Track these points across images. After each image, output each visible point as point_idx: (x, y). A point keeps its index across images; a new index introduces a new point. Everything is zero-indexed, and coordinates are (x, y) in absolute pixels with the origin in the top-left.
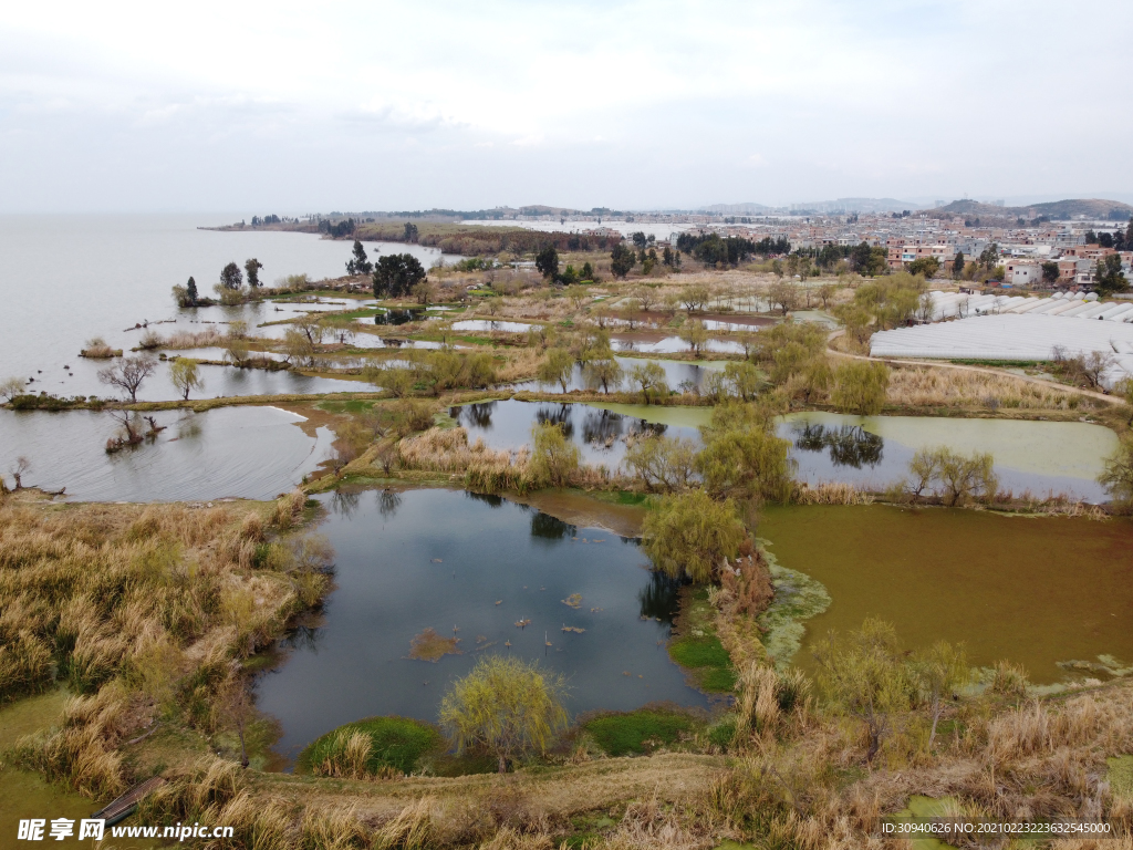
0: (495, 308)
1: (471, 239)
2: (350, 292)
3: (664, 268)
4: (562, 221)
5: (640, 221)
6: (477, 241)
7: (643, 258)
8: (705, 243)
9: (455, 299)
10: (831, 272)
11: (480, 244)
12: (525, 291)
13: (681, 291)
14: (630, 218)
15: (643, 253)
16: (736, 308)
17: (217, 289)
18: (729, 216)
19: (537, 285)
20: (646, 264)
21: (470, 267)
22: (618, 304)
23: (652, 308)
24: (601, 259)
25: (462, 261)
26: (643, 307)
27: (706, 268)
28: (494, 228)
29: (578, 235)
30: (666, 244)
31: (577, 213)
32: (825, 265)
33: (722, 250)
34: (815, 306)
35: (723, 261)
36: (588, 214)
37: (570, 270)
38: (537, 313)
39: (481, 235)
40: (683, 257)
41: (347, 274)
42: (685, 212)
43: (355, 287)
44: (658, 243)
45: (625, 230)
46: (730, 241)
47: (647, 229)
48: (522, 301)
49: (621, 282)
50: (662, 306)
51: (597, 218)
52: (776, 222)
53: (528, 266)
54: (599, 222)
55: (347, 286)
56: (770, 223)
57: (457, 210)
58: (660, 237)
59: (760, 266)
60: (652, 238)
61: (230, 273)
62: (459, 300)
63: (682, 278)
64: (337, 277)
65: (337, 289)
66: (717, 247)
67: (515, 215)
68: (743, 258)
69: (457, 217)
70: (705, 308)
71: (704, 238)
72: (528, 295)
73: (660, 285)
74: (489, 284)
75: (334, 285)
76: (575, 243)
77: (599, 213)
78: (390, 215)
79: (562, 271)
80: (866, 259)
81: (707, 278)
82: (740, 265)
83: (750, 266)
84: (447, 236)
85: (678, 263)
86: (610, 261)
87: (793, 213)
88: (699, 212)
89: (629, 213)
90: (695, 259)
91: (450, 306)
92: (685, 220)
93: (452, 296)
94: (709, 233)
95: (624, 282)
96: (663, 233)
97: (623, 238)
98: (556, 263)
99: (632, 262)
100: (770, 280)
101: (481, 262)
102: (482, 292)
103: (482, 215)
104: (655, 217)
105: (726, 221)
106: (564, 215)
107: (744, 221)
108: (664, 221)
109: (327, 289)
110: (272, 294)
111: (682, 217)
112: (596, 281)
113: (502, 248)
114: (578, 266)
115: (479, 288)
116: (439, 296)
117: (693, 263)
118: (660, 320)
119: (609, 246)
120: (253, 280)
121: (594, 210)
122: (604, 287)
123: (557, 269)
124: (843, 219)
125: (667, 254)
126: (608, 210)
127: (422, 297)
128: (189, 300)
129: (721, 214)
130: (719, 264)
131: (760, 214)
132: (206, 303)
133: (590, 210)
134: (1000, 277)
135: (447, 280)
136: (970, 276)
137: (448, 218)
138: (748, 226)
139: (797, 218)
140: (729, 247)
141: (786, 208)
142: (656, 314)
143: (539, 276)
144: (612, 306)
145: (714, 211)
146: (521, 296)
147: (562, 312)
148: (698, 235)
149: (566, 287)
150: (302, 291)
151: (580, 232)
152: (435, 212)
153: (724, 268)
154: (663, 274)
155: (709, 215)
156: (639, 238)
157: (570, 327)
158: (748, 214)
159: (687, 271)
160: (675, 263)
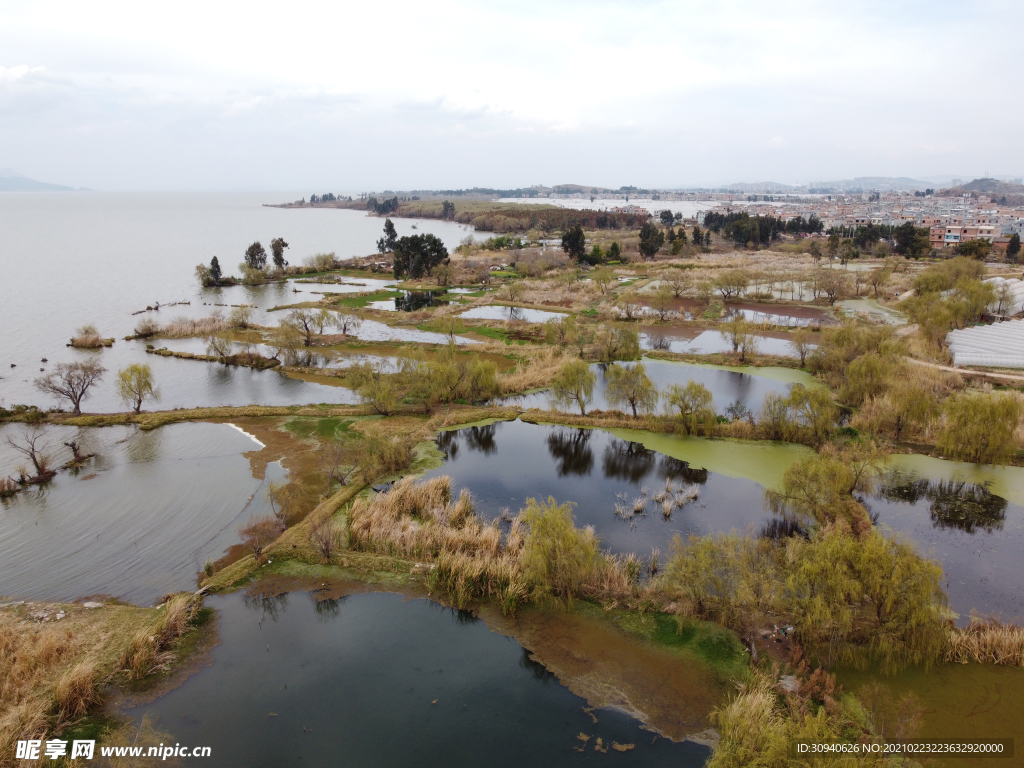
0: (515, 292)
1: (503, 217)
2: (374, 271)
3: (693, 249)
4: (592, 199)
5: (666, 199)
6: (508, 219)
7: (672, 236)
8: (733, 221)
9: (477, 281)
10: (870, 254)
11: (511, 221)
12: (549, 273)
13: (715, 275)
14: (656, 196)
15: (672, 232)
16: (776, 295)
17: (242, 268)
18: (750, 194)
19: (562, 266)
20: (675, 244)
21: (498, 245)
22: (646, 288)
23: (683, 294)
24: (630, 237)
25: (491, 239)
26: (674, 293)
27: (736, 247)
28: (526, 205)
29: (606, 213)
30: (693, 222)
31: (606, 191)
32: (863, 246)
33: (754, 229)
34: (864, 294)
35: (754, 240)
36: (617, 192)
37: (596, 250)
38: (559, 299)
39: (513, 212)
40: (713, 236)
41: (377, 251)
42: (708, 190)
43: (380, 267)
44: (685, 221)
45: (652, 207)
46: (758, 218)
47: (674, 207)
48: (545, 284)
49: (649, 263)
50: (695, 292)
51: (625, 195)
52: (798, 200)
53: (556, 243)
54: (627, 200)
55: (373, 265)
56: (792, 201)
57: (496, 189)
58: (687, 215)
59: (794, 246)
60: (679, 216)
61: (255, 252)
62: (480, 281)
63: (712, 259)
64: (366, 255)
65: (363, 268)
66: (747, 226)
67: (548, 193)
68: (775, 237)
69: (495, 195)
70: (742, 295)
71: (732, 217)
72: (552, 276)
73: (691, 267)
74: (513, 265)
75: (360, 264)
76: (603, 220)
77: (627, 191)
78: (435, 194)
79: (589, 249)
80: (910, 241)
81: (739, 258)
82: (772, 246)
83: (782, 246)
84: (481, 214)
85: (708, 242)
86: (637, 240)
87: (812, 191)
88: (721, 191)
89: (655, 192)
90: (725, 238)
91: (470, 288)
92: (709, 198)
93: (474, 277)
94: (735, 212)
95: (652, 263)
96: (689, 210)
97: (650, 216)
98: (583, 243)
99: (660, 241)
100: (807, 263)
101: (509, 240)
102: (504, 273)
103: (518, 193)
104: (680, 195)
105: (749, 199)
106: (594, 193)
107: (766, 199)
108: (689, 199)
109: (353, 268)
110: (298, 273)
111: (705, 195)
112: (624, 261)
113: (531, 226)
114: (605, 245)
115: (502, 269)
116: (460, 277)
117: (723, 242)
118: (694, 310)
119: (636, 224)
120: (279, 259)
121: (623, 188)
122: (631, 268)
123: (583, 250)
124: (865, 197)
125: (697, 233)
126: (635, 188)
127: (442, 278)
128: (213, 280)
129: (742, 193)
130: (750, 244)
131: (780, 192)
132: (230, 283)
133: (618, 188)
135: (472, 259)
137: (486, 196)
138: (774, 204)
139: (818, 196)
140: (760, 226)
141: (804, 187)
142: (689, 302)
143: (566, 257)
144: (640, 291)
145: (735, 189)
146: (544, 279)
147: (586, 298)
148: (726, 214)
149: (592, 268)
150: (328, 270)
151: (609, 210)
152: (476, 190)
153: (755, 248)
154: (690, 255)
155: (732, 193)
156: (667, 216)
157: (595, 317)
158: (768, 192)
159: (716, 251)
160: (704, 242)
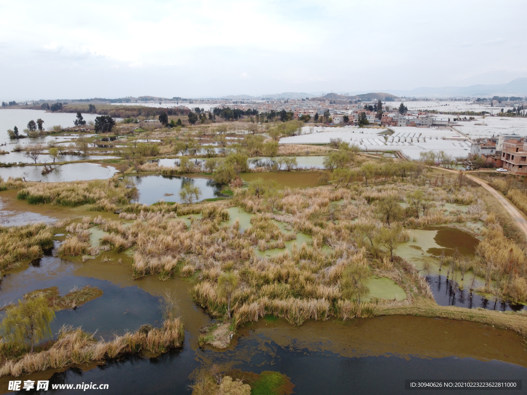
2: (82, 132)
3: (209, 121)
4: (160, 103)
6: (127, 112)
7: (201, 117)
8: (225, 111)
10: (272, 121)
11: (129, 113)
12: (156, 130)
14: (191, 101)
15: (200, 115)
16: (237, 133)
17: (26, 131)
19: (161, 127)
20: (202, 119)
22: (194, 133)
23: (206, 134)
24: (185, 118)
25: (124, 120)
26: (203, 134)
27: (225, 121)
29: (171, 109)
30: (209, 112)
31: (166, 99)
32: (270, 119)
33: (232, 113)
36: (171, 100)
37: (172, 122)
38: (164, 136)
39: (127, 109)
40: (216, 117)
43: (84, 130)
44: (206, 112)
46: (234, 110)
48: (157, 133)
49: (193, 126)
50: (210, 133)
51: (176, 102)
52: (255, 103)
53: (155, 121)
55: (80, 129)
56: (252, 103)
59: (246, 120)
60: (203, 110)
61: (31, 124)
62: (131, 133)
63: (217, 124)
64: (73, 127)
65: (75, 131)
66: (229, 112)
67: (136, 100)
68: (240, 117)
71: (224, 109)
73: (209, 127)
74: (141, 127)
75: (73, 129)
76: (171, 112)
77: (176, 99)
79: (169, 122)
80: (285, 116)
81: (227, 124)
82: (239, 119)
83: (243, 120)
85: (215, 119)
86: (188, 118)
87: (263, 99)
88: (222, 99)
90: (221, 117)
91: (128, 135)
93: (128, 132)
94: (226, 107)
97: (191, 110)
98: (167, 119)
99: (197, 119)
100: (249, 124)
101: (132, 120)
102: (139, 130)
104: (202, 101)
105: (234, 103)
106: (160, 100)
107: (241, 103)
108: (207, 103)
109: (71, 131)
110: (48, 134)
111: (214, 101)
112: (183, 126)
113: (140, 114)
114: (176, 121)
115: (137, 129)
116: (122, 132)
117: (220, 119)
118: (210, 137)
119: (185, 113)
120: (40, 127)
121: (174, 98)
122: (187, 128)
123: (167, 121)
124: (282, 101)
125: (210, 115)
126: (180, 98)
127: (116, 132)
128: (15, 136)
129: (232, 100)
130: (231, 119)
132: (22, 137)
133: (172, 98)
134: (331, 121)
136: (321, 121)
138: (243, 105)
139: (264, 101)
140: (234, 112)
142: (208, 136)
143: (160, 124)
144: (192, 134)
145: (229, 99)
147: (174, 136)
148: (222, 108)
149: (172, 128)
153: (232, 121)
154: (209, 123)
156: (197, 110)
158: (243, 100)
159: (218, 122)
160: (213, 119)
